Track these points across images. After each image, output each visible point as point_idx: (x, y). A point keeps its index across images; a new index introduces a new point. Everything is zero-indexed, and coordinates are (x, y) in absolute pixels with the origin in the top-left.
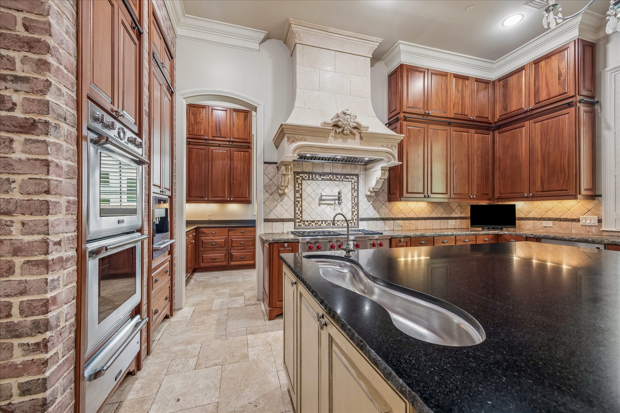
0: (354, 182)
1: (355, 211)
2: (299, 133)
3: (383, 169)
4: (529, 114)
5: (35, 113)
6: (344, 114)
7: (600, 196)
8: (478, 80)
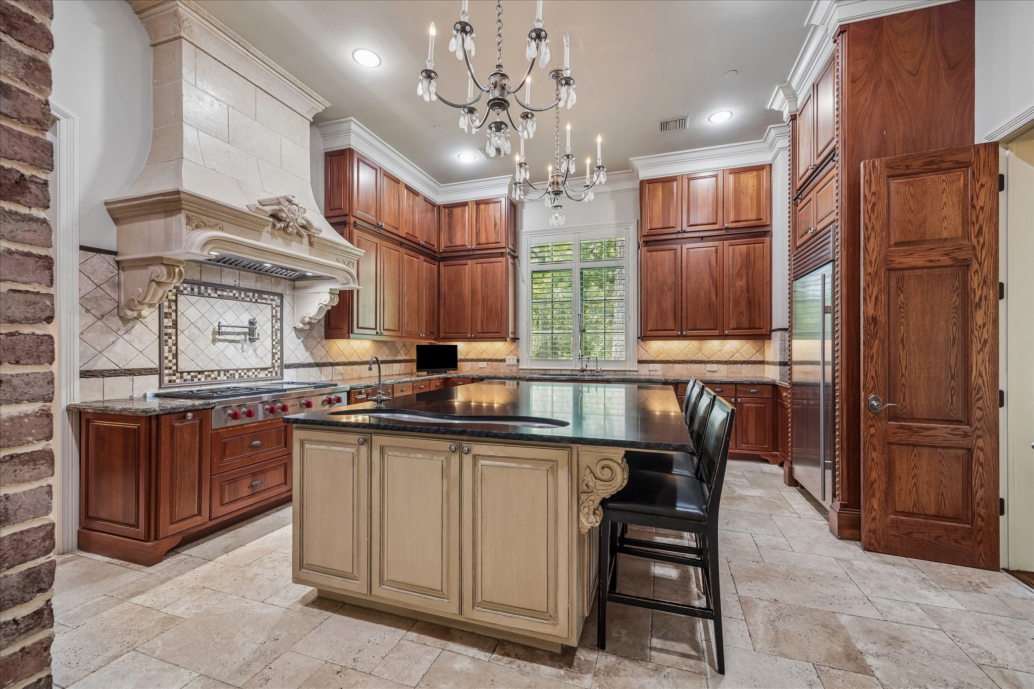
0: (276, 306)
1: (276, 354)
2: (212, 215)
3: (331, 292)
4: (471, 253)
5: (24, 162)
6: (290, 201)
7: (518, 339)
8: (426, 200)
